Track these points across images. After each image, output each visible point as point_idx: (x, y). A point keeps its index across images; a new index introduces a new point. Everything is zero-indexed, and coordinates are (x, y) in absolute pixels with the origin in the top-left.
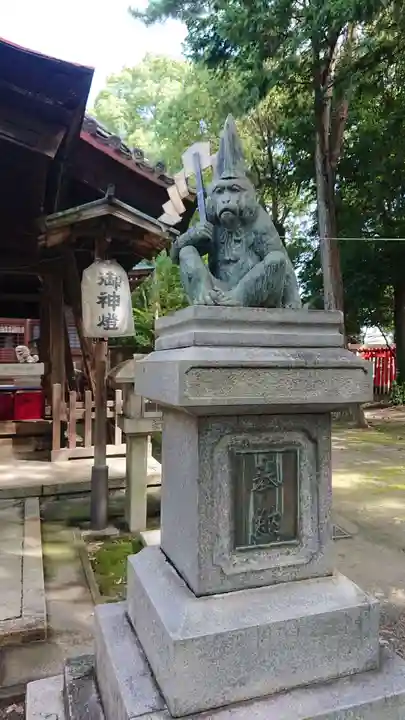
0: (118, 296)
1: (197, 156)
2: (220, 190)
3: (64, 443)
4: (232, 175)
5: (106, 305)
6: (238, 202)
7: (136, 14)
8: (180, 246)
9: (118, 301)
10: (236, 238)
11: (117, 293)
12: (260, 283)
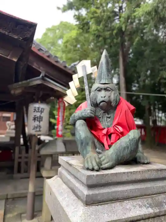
0: (42, 117)
1: (84, 67)
2: (100, 90)
3: (19, 171)
4: (107, 82)
5: (36, 121)
6: (109, 97)
7: (59, 8)
8: (76, 119)
9: (42, 119)
10: (107, 116)
11: (42, 116)
12: (126, 150)
